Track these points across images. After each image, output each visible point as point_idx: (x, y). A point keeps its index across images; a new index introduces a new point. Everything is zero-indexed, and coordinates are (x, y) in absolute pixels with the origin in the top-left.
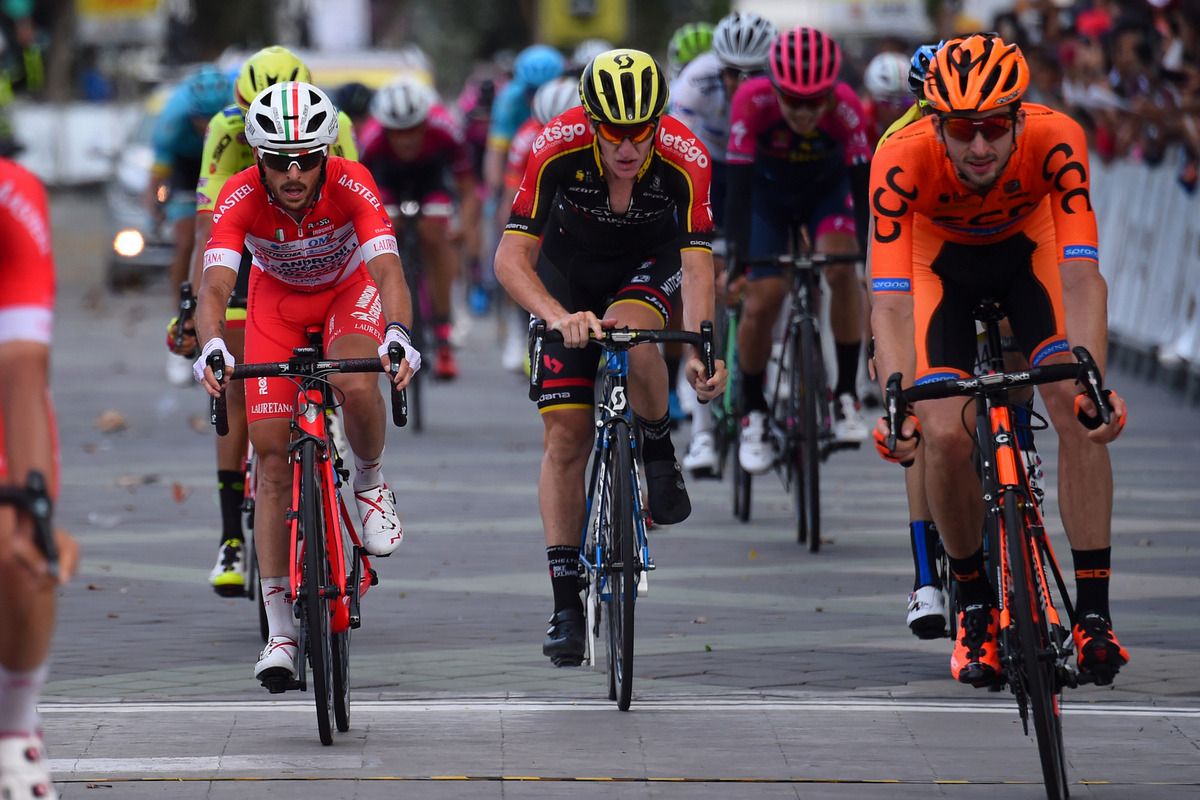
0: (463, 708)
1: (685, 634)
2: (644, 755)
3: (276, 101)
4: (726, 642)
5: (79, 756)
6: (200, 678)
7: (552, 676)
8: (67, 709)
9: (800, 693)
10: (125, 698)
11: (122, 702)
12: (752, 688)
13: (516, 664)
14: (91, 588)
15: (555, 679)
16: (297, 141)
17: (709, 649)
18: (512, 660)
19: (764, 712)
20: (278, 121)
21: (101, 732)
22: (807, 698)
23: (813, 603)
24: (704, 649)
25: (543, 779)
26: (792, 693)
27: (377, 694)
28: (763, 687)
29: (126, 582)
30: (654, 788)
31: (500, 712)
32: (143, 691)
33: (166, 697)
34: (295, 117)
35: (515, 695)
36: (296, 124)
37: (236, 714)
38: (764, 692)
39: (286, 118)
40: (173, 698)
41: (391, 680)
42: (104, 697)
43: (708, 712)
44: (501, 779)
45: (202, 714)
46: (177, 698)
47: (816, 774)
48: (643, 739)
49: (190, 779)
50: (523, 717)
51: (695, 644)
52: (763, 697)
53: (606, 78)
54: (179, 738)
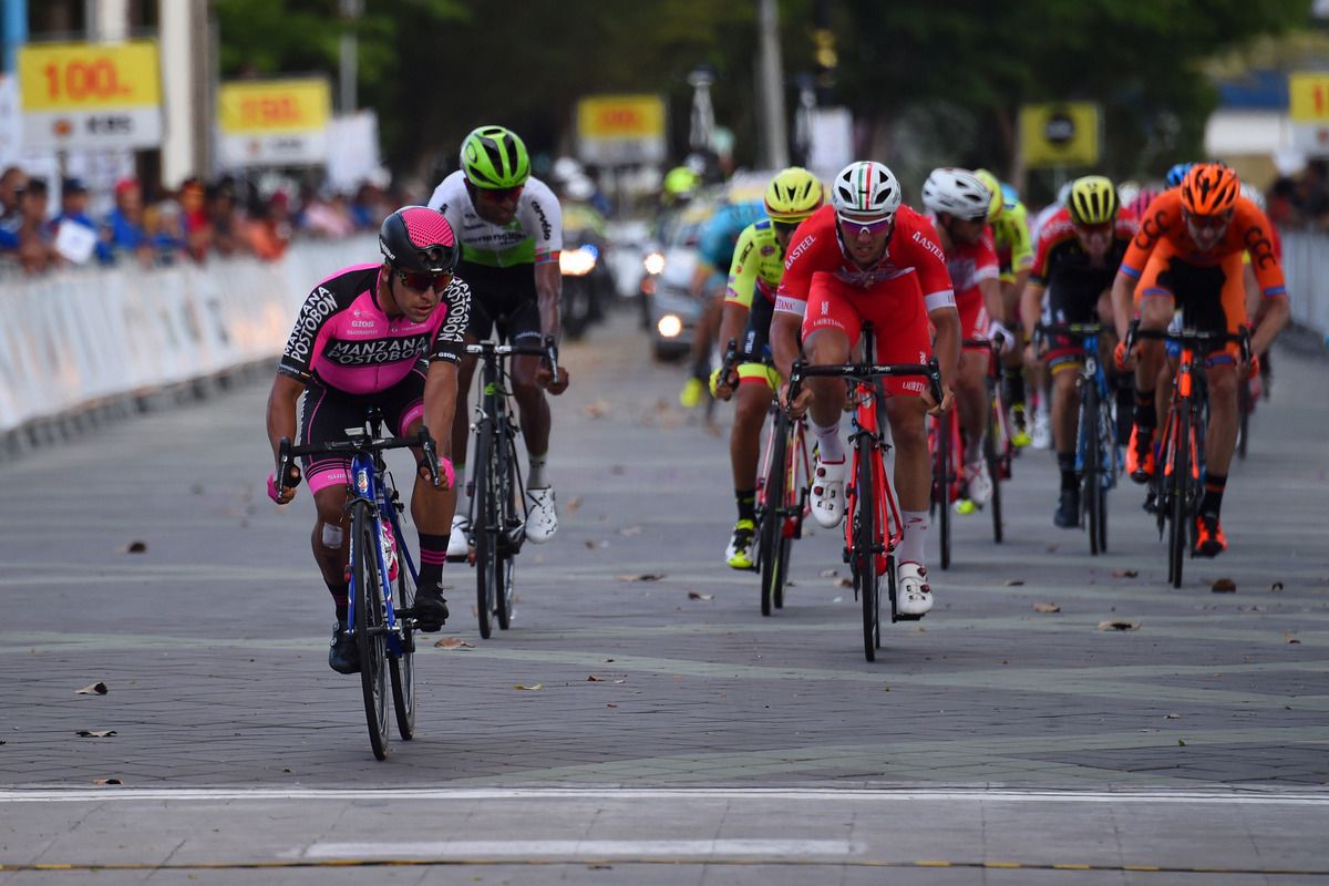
0: (945, 797)
1: (1158, 730)
2: (1120, 845)
3: (854, 178)
4: (1199, 737)
5: (581, 839)
6: (695, 766)
7: (1031, 767)
8: (569, 794)
9: (1271, 787)
10: (623, 783)
11: (621, 788)
12: (1224, 782)
13: (996, 755)
14: (591, 679)
15: (1033, 770)
16: (867, 210)
17: (1182, 744)
18: (992, 752)
19: (1236, 805)
20: (855, 194)
21: (602, 815)
22: (1278, 792)
23: (1282, 701)
24: (1178, 744)
25: (1023, 867)
26: (1263, 787)
27: (863, 783)
28: (1233, 781)
29: (625, 674)
30: (1130, 877)
31: (981, 801)
32: (640, 778)
33: (663, 784)
34: (868, 192)
35: (993, 784)
36: (868, 197)
37: (729, 800)
38: (1236, 786)
39: (860, 192)
40: (668, 785)
41: (876, 769)
42: (603, 783)
43: (1181, 804)
44: (982, 866)
45: (696, 800)
46: (672, 785)
47: (1288, 865)
48: (1119, 830)
49: (686, 861)
50: (1002, 806)
51: (1168, 738)
52: (1235, 790)
53: (1082, 197)
54: (677, 823)
